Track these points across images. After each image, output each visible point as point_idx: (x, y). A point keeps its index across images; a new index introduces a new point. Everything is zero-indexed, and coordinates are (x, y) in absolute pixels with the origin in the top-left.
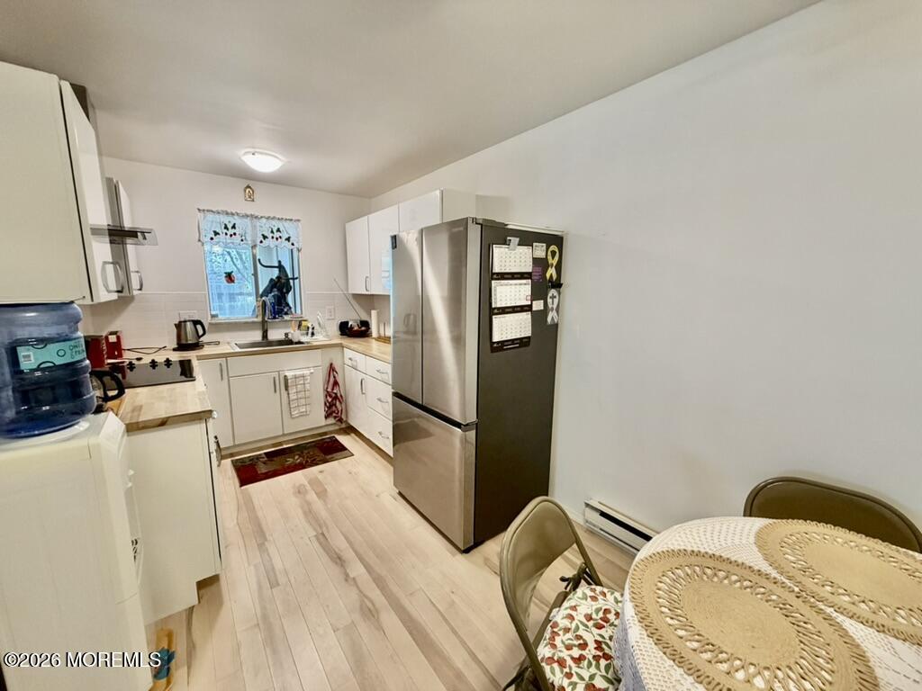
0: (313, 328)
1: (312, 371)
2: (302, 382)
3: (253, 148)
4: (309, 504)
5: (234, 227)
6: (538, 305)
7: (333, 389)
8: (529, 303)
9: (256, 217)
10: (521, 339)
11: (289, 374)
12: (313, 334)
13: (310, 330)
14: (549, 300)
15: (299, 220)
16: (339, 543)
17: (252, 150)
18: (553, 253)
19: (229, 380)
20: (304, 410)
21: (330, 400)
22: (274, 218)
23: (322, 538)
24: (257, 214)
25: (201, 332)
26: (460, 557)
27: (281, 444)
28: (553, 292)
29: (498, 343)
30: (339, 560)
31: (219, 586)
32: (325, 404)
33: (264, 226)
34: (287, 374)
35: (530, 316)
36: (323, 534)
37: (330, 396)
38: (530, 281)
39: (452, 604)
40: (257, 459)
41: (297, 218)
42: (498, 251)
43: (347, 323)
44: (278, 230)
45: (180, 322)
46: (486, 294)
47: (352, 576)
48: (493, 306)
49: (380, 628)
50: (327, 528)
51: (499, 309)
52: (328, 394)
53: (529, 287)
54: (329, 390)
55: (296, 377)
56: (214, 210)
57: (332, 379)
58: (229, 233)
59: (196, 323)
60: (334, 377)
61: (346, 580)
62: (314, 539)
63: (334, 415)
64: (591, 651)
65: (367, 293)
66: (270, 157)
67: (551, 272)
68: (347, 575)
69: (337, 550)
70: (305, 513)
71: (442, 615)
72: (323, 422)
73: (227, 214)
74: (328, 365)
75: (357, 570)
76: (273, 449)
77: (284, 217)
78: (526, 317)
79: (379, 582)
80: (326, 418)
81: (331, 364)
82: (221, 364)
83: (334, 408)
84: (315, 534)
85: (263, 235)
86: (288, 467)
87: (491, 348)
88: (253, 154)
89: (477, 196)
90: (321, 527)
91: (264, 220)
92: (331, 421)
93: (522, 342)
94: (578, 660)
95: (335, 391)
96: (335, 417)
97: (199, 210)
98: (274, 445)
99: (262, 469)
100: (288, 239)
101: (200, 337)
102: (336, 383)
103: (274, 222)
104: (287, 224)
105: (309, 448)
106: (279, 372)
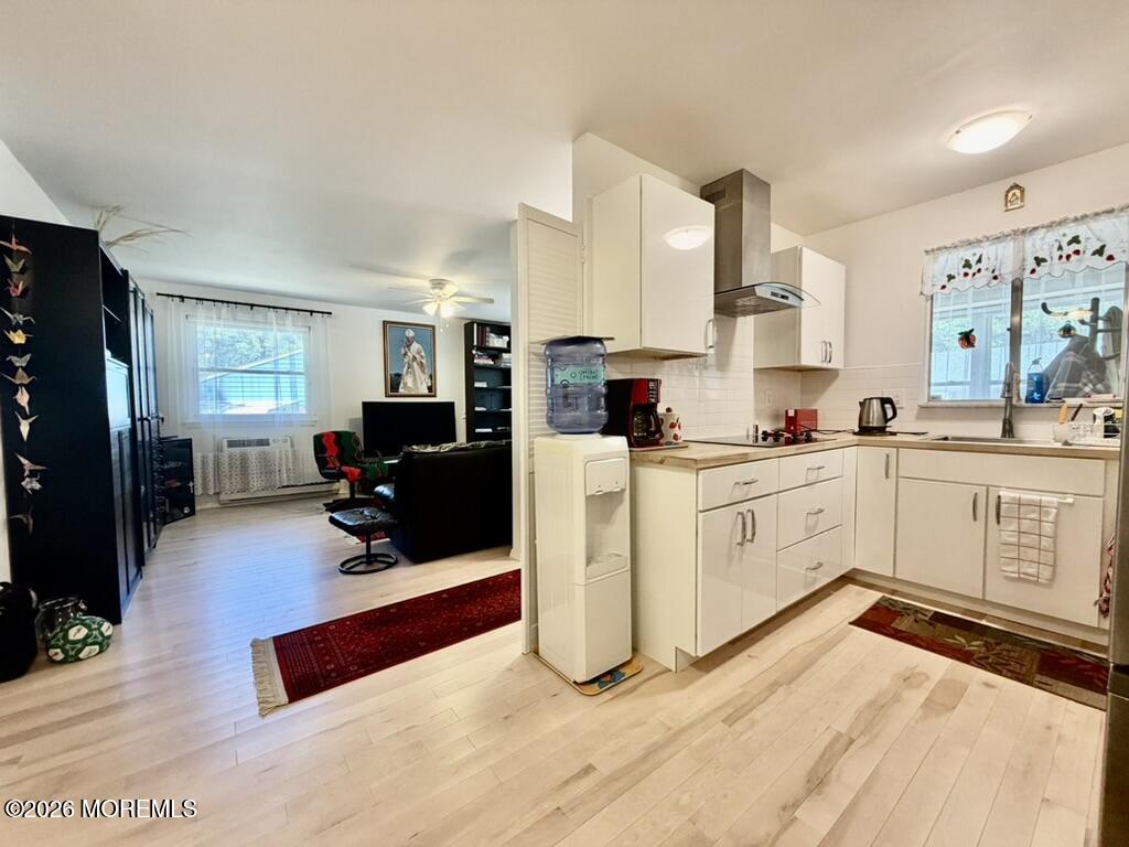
1: (1069, 501)
2: (1034, 516)
4: (896, 698)
5: (979, 261)
9: (1025, 232)
11: (1006, 494)
16: (852, 773)
19: (897, 482)
20: (1032, 571)
22: (1065, 221)
23: (842, 745)
24: (1025, 226)
25: (890, 414)
27: (983, 616)
30: (817, 783)
31: (701, 676)
33: (1042, 242)
34: (1001, 493)
36: (852, 741)
40: (916, 612)
44: (1074, 241)
45: (865, 400)
47: (798, 814)
50: (868, 742)
55: (1020, 503)
56: (948, 244)
58: (971, 272)
59: (885, 401)
61: (784, 808)
62: (833, 734)
68: (796, 805)
69: (834, 773)
70: (871, 704)
73: (970, 243)
75: (818, 819)
76: (958, 616)
77: (1091, 212)
82: (888, 456)
84: (843, 731)
85: (1038, 258)
86: (942, 645)
90: (863, 733)
91: (1042, 232)
97: (927, 252)
98: (966, 612)
99: (903, 624)
100: (1099, 251)
101: (887, 420)
103: (1064, 229)
104: (1095, 223)
105: (1025, 646)
106: (988, 487)
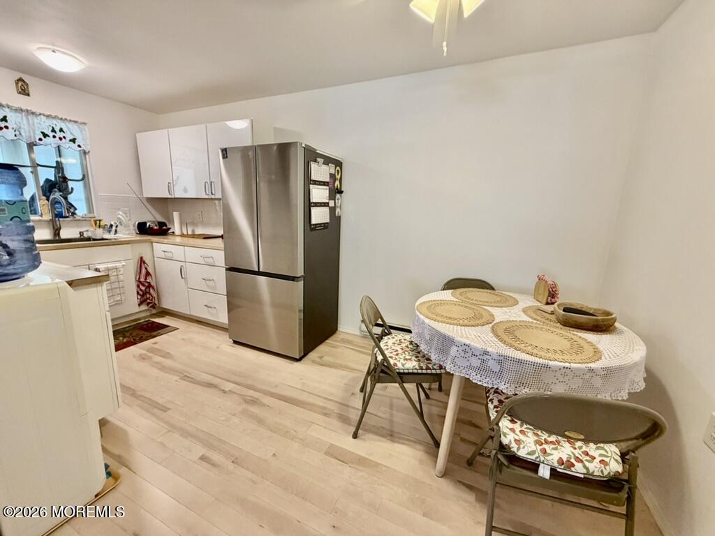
0: (117, 226)
1: (123, 263)
2: (115, 274)
3: (54, 45)
4: (159, 363)
5: (5, 119)
6: (332, 204)
7: (146, 279)
8: (327, 201)
9: (33, 113)
10: (324, 224)
11: (101, 267)
12: (116, 231)
13: (114, 228)
14: (337, 201)
15: (85, 124)
17: (52, 47)
18: (338, 171)
20: (119, 299)
21: (143, 288)
22: (56, 117)
23: (188, 378)
24: (34, 110)
26: (296, 364)
28: (338, 196)
29: (314, 225)
30: (211, 385)
32: (138, 293)
33: (45, 125)
34: (98, 267)
35: (328, 210)
36: (186, 376)
37: (143, 285)
38: (328, 187)
39: (304, 384)
41: (83, 121)
42: (313, 166)
43: (145, 223)
44: (61, 130)
46: (307, 194)
47: (227, 390)
48: (311, 201)
49: (264, 405)
50: (187, 372)
51: (314, 203)
52: (139, 282)
53: (328, 191)
54: (142, 280)
55: (108, 269)
57: (144, 271)
60: (146, 268)
61: (225, 393)
62: (180, 380)
63: (148, 301)
64: (400, 351)
65: (170, 196)
66: (70, 58)
67: (337, 183)
68: (224, 390)
69: (205, 381)
71: (301, 390)
72: (137, 309)
74: (137, 259)
75: (228, 386)
77: (68, 118)
78: (326, 210)
79: (249, 387)
80: (139, 305)
81: (141, 258)
83: (148, 296)
84: (179, 377)
85: (43, 133)
87: (310, 228)
88: (54, 51)
89: (274, 128)
90: (181, 373)
91: (43, 118)
92: (144, 307)
93: (325, 225)
94: (397, 355)
95: (148, 281)
96: (148, 304)
100: (73, 141)
102: (148, 274)
103: (55, 122)
104: (71, 125)
105: (129, 331)
